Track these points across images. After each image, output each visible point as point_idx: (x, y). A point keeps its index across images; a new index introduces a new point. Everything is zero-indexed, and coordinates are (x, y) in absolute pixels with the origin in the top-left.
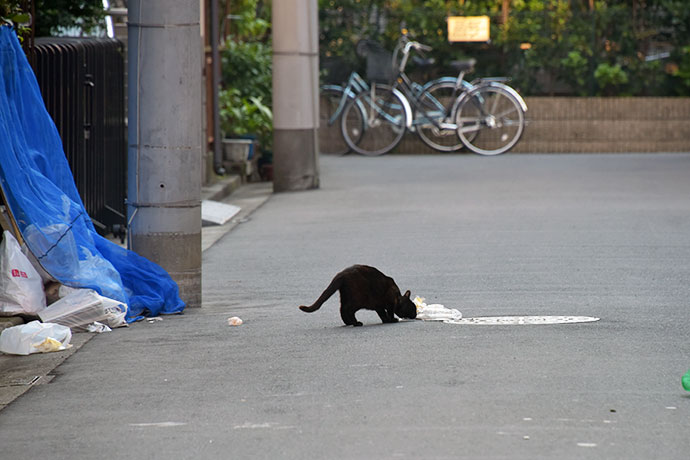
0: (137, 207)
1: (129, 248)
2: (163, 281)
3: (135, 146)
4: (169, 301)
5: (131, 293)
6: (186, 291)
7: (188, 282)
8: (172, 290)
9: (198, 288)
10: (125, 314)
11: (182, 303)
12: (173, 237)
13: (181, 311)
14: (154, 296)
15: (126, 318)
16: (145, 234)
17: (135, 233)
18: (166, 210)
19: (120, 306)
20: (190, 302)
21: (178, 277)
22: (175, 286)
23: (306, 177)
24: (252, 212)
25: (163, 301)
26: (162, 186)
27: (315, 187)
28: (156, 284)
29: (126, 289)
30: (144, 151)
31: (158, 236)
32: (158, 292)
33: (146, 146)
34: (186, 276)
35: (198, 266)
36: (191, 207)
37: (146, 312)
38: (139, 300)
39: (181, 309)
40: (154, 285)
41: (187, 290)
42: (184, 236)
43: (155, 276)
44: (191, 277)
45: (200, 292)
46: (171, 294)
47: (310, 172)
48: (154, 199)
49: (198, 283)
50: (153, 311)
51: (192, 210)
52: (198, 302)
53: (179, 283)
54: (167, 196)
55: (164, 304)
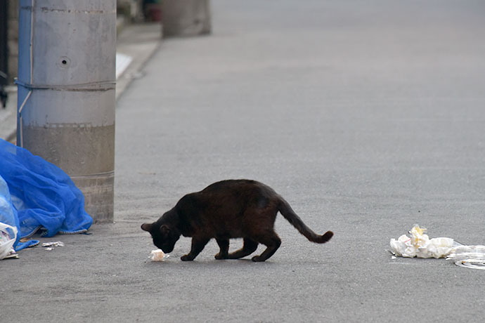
0: (31, 89)
1: (18, 144)
2: (63, 190)
3: (28, 8)
4: (72, 216)
5: (21, 204)
6: (93, 201)
7: (96, 190)
8: (76, 200)
9: (109, 197)
10: (14, 240)
11: (88, 218)
12: (78, 130)
13: (86, 230)
14: (52, 210)
15: (15, 246)
16: (41, 124)
17: (27, 123)
18: (70, 93)
19: (7, 229)
20: (98, 216)
21: (84, 183)
22: (79, 195)
23: (197, 22)
24: (145, 63)
25: (63, 216)
26: (64, 62)
27: (206, 32)
28: (55, 193)
29: (14, 198)
30: (40, 16)
31: (58, 129)
32: (58, 203)
33: (44, 9)
34: (93, 182)
35: (109, 167)
36: (103, 90)
37: (42, 232)
38: (32, 215)
39: (87, 226)
40: (52, 194)
41: (95, 199)
42: (92, 129)
43: (53, 183)
44: (101, 183)
45: (112, 202)
46: (75, 207)
47: (201, 16)
48: (54, 80)
49: (109, 190)
50: (50, 229)
51: (103, 94)
52: (109, 215)
53: (85, 190)
54: (70, 75)
55: (64, 220)
